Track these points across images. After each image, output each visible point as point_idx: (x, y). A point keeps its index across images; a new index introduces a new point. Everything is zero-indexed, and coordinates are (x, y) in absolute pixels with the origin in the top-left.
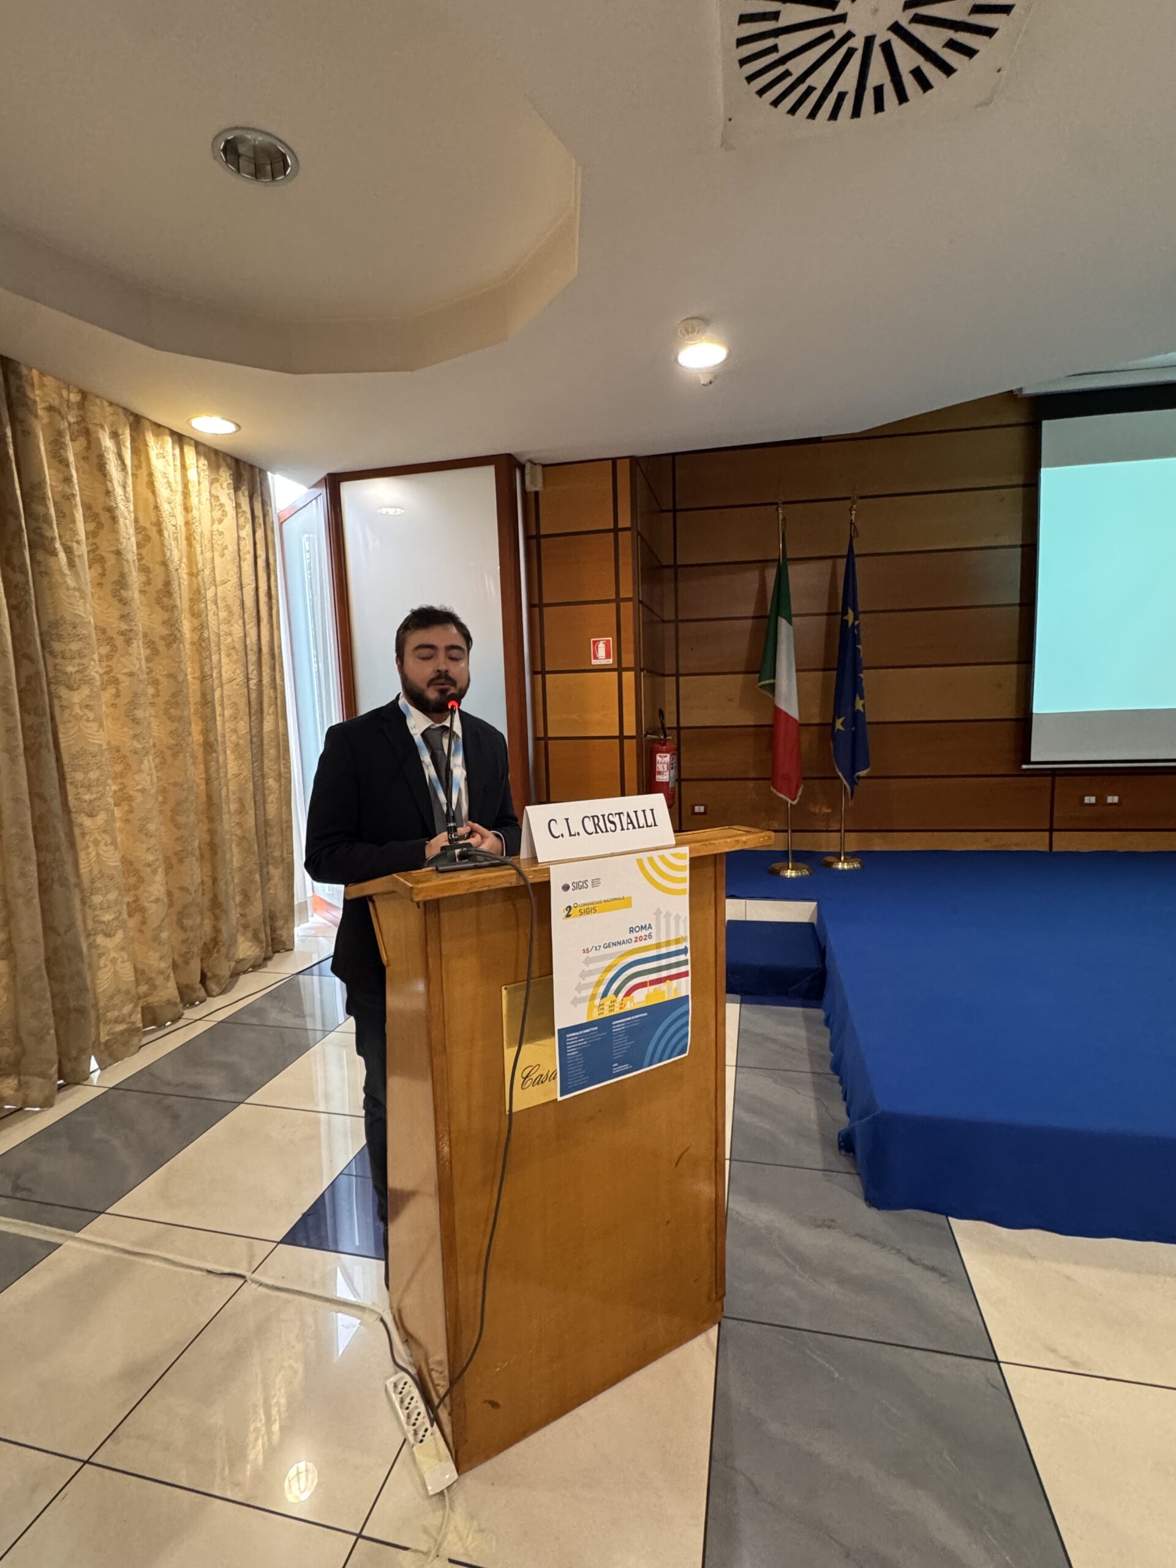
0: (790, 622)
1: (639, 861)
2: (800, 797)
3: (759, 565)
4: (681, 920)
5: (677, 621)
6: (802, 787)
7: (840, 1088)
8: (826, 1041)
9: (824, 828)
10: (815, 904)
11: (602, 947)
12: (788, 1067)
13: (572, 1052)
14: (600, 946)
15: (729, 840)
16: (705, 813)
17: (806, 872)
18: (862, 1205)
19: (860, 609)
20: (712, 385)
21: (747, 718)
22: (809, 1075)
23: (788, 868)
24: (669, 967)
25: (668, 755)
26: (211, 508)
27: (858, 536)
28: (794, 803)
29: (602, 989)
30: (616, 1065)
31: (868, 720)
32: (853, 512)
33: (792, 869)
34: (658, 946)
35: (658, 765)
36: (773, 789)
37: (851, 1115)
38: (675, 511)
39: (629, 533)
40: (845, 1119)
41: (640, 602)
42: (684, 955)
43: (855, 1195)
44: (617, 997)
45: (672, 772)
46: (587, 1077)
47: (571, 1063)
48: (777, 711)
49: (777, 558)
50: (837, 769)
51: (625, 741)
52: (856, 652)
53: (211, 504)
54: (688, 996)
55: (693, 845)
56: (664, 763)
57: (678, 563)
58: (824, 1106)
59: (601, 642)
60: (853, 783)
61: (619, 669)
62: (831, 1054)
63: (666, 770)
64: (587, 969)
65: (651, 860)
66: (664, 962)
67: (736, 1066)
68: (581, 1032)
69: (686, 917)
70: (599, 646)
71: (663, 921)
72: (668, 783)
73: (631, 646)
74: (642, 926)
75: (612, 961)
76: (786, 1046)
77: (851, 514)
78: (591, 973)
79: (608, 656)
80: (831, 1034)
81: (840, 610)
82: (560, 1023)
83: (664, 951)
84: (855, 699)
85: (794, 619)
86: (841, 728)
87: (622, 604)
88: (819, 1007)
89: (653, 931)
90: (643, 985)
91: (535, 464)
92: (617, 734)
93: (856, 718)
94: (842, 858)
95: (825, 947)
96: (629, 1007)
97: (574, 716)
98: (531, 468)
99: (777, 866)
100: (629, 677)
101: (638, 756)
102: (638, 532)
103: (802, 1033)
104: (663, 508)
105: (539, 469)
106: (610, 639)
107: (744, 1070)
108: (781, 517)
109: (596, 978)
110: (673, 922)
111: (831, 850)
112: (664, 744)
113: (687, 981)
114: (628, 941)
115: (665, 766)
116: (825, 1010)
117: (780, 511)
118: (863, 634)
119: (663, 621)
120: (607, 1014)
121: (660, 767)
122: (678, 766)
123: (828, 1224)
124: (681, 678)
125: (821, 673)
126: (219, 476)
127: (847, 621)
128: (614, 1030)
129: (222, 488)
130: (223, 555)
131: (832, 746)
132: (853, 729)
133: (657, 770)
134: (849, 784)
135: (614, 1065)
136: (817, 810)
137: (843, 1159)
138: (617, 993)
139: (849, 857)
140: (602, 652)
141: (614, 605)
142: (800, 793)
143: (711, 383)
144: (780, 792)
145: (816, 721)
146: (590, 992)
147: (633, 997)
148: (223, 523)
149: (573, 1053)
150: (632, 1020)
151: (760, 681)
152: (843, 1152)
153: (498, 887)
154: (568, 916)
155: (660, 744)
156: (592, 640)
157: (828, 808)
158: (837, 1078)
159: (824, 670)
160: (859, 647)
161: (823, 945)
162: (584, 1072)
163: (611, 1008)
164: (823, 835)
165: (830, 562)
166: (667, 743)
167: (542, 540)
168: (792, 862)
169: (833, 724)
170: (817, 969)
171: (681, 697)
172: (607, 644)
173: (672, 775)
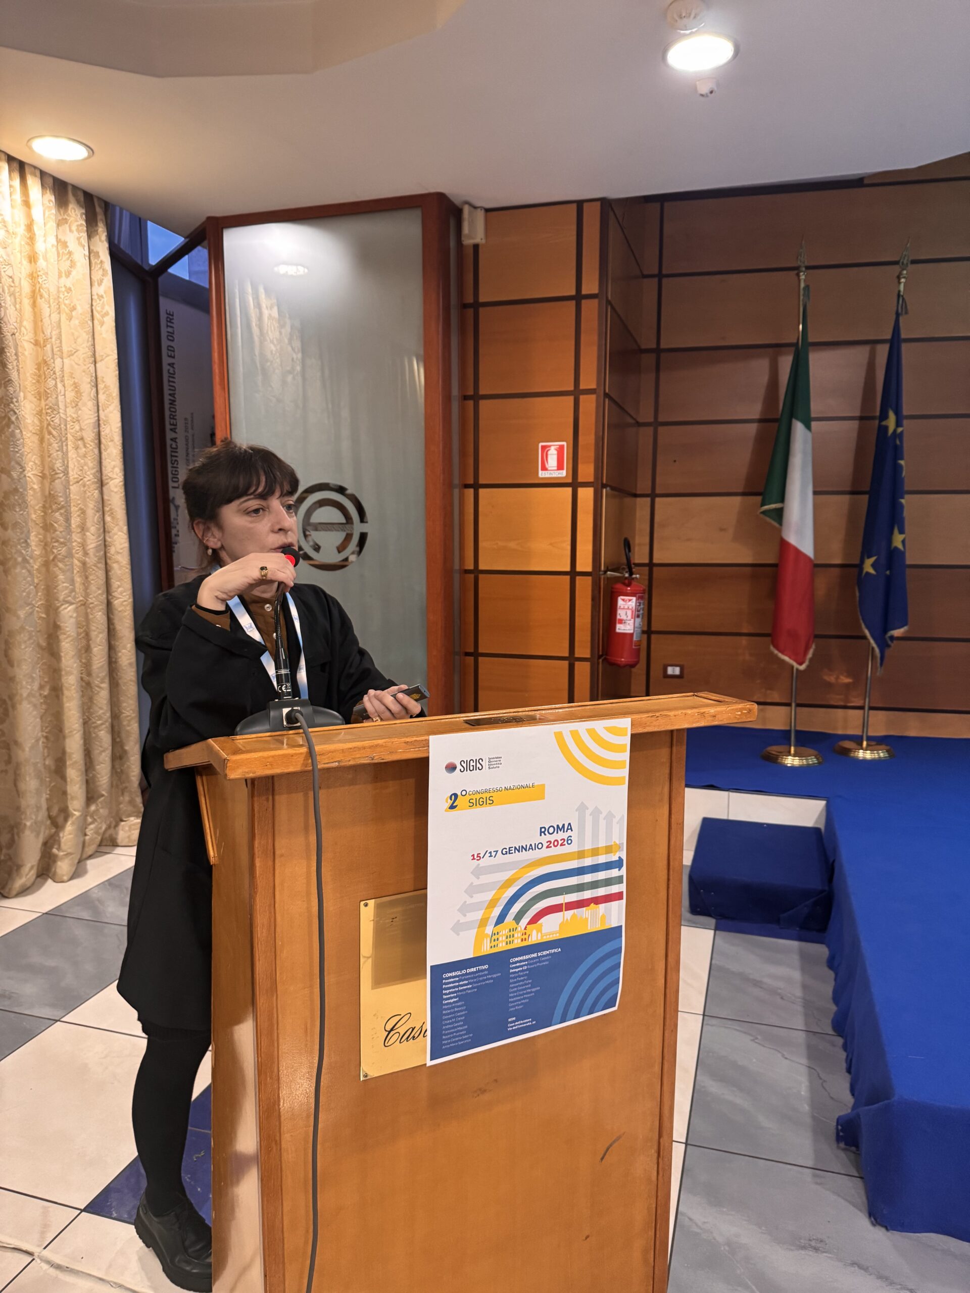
0: (808, 427)
1: (559, 736)
2: (811, 660)
3: (770, 350)
4: (615, 821)
5: (657, 424)
6: (814, 646)
7: (843, 1055)
8: (828, 989)
9: (842, 703)
10: (821, 804)
11: (500, 852)
12: (774, 1021)
13: (450, 998)
14: (497, 851)
15: (689, 712)
16: (680, 677)
17: (812, 760)
18: (863, 1221)
19: (906, 411)
20: (713, 94)
21: (743, 555)
22: (802, 1035)
23: (789, 754)
24: (594, 885)
25: (634, 599)
26: (58, 256)
27: (906, 313)
28: (802, 667)
29: (497, 911)
30: (514, 1019)
31: (909, 562)
32: (903, 280)
33: (795, 756)
34: (581, 855)
35: (619, 611)
36: (772, 648)
37: (856, 1094)
38: (660, 276)
39: (595, 302)
40: (849, 1100)
41: (606, 395)
42: (618, 869)
43: (854, 1205)
44: (518, 923)
45: (638, 620)
46: (471, 1035)
47: (448, 1014)
48: (784, 545)
49: (795, 341)
50: (863, 626)
51: (578, 578)
52: (897, 469)
53: (58, 253)
54: (621, 926)
55: (636, 716)
56: (628, 608)
57: (663, 345)
58: (821, 1079)
59: (552, 448)
60: (883, 645)
61: (574, 484)
62: (834, 1008)
63: (630, 617)
64: (476, 882)
65: (575, 734)
66: (588, 878)
67: (704, 1015)
68: (464, 972)
69: (623, 816)
70: (549, 452)
71: (589, 820)
72: (632, 635)
73: (592, 454)
74: (558, 826)
75: (514, 871)
76: (774, 992)
77: (899, 283)
78: (482, 888)
79: (560, 467)
80: (835, 980)
81: (878, 414)
82: (436, 955)
83: (588, 862)
84: (892, 533)
85: (813, 424)
86: (872, 571)
87: (582, 398)
88: (822, 943)
89: (574, 834)
90: (556, 909)
91: (475, 208)
92: (568, 569)
93: (893, 558)
94: (865, 743)
95: (834, 861)
96: (535, 937)
97: (512, 545)
98: (470, 213)
99: (773, 749)
100: (586, 495)
101: (593, 599)
102: (609, 302)
103: (797, 975)
104: (646, 273)
105: (480, 216)
106: (564, 443)
107: (714, 1021)
108: (802, 285)
109: (488, 896)
110: (602, 823)
111: (850, 732)
112: (629, 585)
113: (620, 907)
114: (537, 847)
115: (629, 613)
116: (828, 947)
117: (803, 277)
118: (908, 445)
119: (638, 424)
120: (502, 947)
121: (621, 614)
122: (647, 613)
123: (815, 1245)
124: (658, 500)
125: (847, 498)
126: (68, 215)
127: (886, 428)
128: (511, 971)
129: (71, 231)
130: (70, 318)
131: (857, 594)
132: (888, 572)
133: (618, 617)
134: (879, 646)
135: (510, 1020)
136: (832, 679)
137: (842, 1154)
138: (518, 918)
139: (873, 743)
140: (552, 461)
141: (571, 399)
142: (810, 655)
143: (711, 92)
144: (783, 653)
145: (838, 561)
146: (478, 915)
147: (541, 925)
148: (71, 276)
149: (452, 1001)
150: (538, 957)
151: (763, 504)
152: (842, 1145)
153: (352, 763)
154: (452, 807)
155: (624, 584)
156: (541, 444)
157: (848, 676)
158: (840, 1041)
159: (852, 493)
160: (902, 462)
161: (831, 860)
162: (466, 1027)
163: (508, 940)
164: (840, 711)
165: (866, 349)
166: (634, 583)
167: (481, 310)
168: (795, 746)
169: (860, 566)
170: (822, 891)
171: (656, 526)
172: (560, 450)
173: (637, 625)
